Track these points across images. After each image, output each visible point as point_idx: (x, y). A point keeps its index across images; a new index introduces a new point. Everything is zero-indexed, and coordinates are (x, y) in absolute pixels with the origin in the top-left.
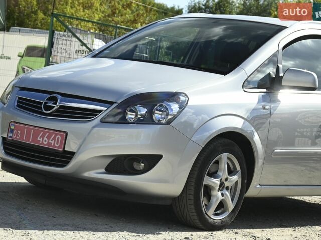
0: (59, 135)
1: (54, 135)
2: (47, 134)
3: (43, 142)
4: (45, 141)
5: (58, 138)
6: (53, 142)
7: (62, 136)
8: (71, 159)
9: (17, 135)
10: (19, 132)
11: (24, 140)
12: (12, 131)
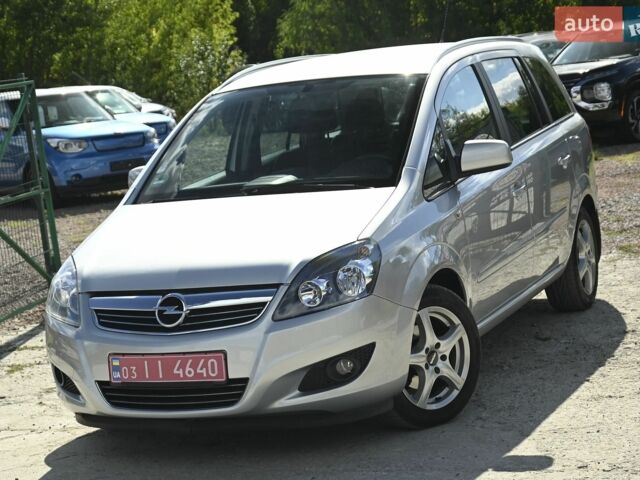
0: (210, 358)
1: (202, 361)
2: (190, 361)
3: (186, 374)
4: (190, 372)
5: (212, 363)
6: (204, 371)
7: (217, 359)
8: (243, 389)
9: (131, 374)
10: (134, 368)
11: (147, 378)
12: (117, 369)
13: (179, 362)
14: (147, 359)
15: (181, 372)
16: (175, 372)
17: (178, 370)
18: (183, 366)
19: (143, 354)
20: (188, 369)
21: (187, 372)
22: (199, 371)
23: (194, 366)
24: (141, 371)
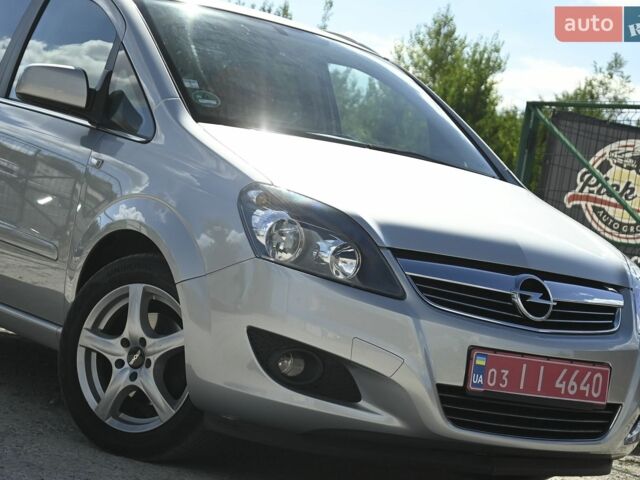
0: (598, 371)
1: (589, 374)
2: (577, 372)
3: (568, 389)
4: (572, 388)
5: (598, 379)
6: (587, 388)
7: (603, 374)
9: (500, 379)
10: (506, 372)
11: (522, 390)
12: (481, 370)
13: (565, 371)
14: (526, 362)
15: (563, 386)
16: (558, 385)
17: (561, 382)
18: (567, 378)
19: (523, 354)
20: (572, 383)
21: (569, 387)
22: (582, 388)
23: (578, 380)
24: (514, 378)
